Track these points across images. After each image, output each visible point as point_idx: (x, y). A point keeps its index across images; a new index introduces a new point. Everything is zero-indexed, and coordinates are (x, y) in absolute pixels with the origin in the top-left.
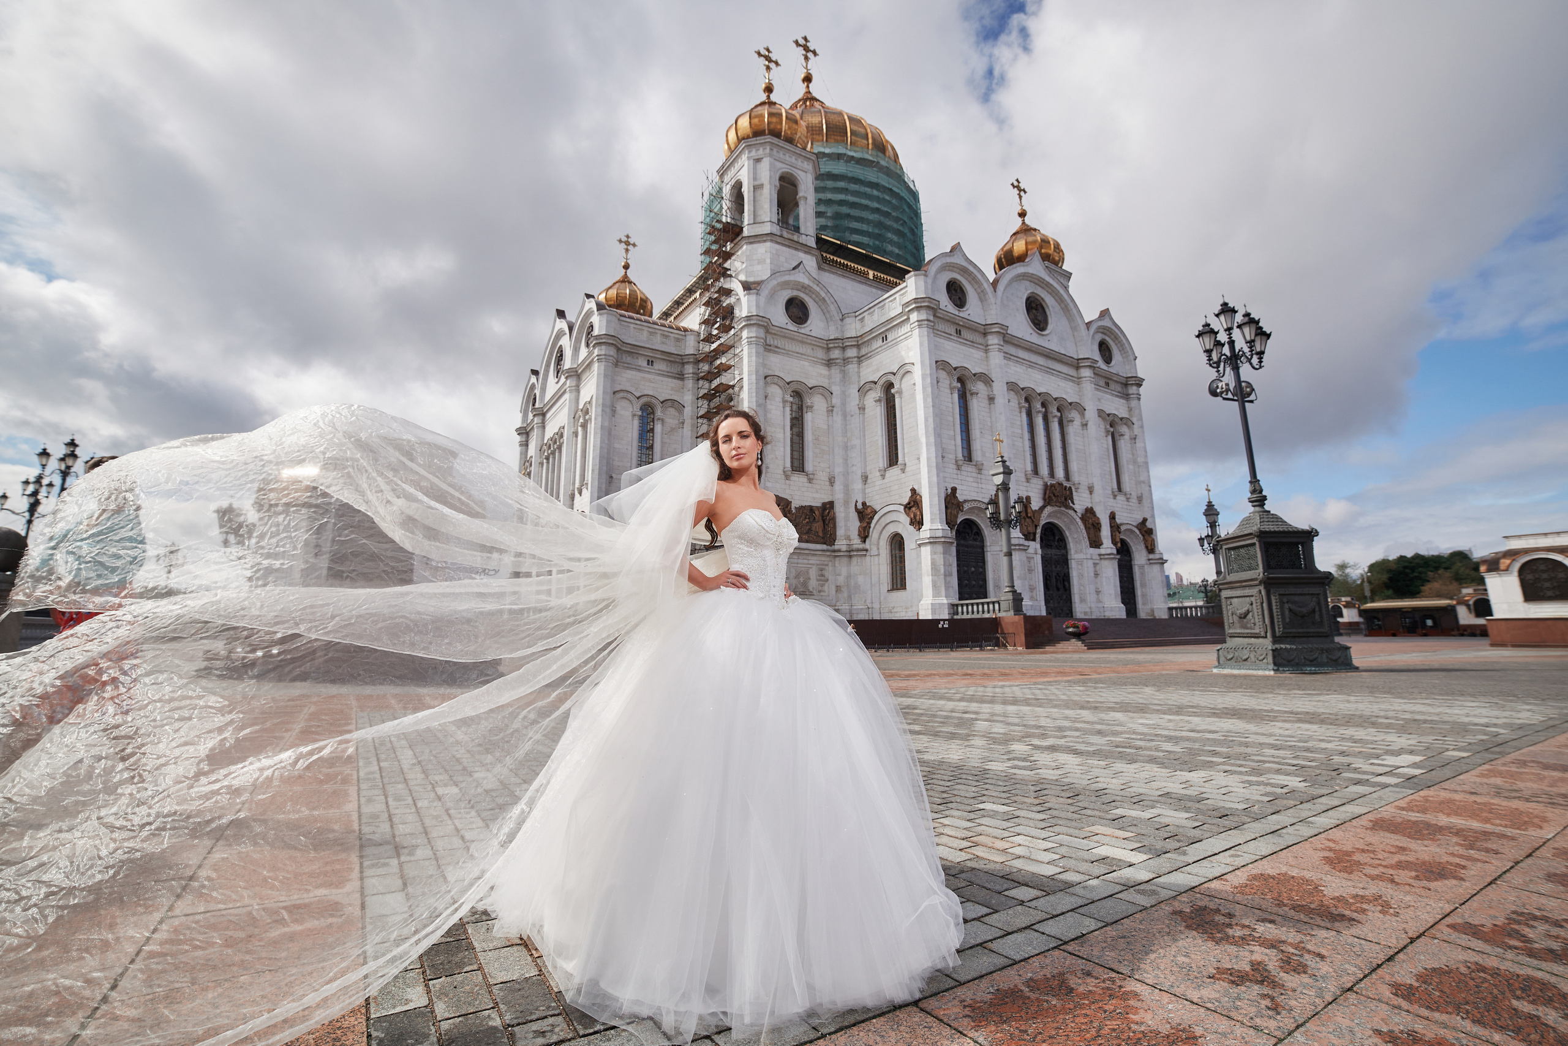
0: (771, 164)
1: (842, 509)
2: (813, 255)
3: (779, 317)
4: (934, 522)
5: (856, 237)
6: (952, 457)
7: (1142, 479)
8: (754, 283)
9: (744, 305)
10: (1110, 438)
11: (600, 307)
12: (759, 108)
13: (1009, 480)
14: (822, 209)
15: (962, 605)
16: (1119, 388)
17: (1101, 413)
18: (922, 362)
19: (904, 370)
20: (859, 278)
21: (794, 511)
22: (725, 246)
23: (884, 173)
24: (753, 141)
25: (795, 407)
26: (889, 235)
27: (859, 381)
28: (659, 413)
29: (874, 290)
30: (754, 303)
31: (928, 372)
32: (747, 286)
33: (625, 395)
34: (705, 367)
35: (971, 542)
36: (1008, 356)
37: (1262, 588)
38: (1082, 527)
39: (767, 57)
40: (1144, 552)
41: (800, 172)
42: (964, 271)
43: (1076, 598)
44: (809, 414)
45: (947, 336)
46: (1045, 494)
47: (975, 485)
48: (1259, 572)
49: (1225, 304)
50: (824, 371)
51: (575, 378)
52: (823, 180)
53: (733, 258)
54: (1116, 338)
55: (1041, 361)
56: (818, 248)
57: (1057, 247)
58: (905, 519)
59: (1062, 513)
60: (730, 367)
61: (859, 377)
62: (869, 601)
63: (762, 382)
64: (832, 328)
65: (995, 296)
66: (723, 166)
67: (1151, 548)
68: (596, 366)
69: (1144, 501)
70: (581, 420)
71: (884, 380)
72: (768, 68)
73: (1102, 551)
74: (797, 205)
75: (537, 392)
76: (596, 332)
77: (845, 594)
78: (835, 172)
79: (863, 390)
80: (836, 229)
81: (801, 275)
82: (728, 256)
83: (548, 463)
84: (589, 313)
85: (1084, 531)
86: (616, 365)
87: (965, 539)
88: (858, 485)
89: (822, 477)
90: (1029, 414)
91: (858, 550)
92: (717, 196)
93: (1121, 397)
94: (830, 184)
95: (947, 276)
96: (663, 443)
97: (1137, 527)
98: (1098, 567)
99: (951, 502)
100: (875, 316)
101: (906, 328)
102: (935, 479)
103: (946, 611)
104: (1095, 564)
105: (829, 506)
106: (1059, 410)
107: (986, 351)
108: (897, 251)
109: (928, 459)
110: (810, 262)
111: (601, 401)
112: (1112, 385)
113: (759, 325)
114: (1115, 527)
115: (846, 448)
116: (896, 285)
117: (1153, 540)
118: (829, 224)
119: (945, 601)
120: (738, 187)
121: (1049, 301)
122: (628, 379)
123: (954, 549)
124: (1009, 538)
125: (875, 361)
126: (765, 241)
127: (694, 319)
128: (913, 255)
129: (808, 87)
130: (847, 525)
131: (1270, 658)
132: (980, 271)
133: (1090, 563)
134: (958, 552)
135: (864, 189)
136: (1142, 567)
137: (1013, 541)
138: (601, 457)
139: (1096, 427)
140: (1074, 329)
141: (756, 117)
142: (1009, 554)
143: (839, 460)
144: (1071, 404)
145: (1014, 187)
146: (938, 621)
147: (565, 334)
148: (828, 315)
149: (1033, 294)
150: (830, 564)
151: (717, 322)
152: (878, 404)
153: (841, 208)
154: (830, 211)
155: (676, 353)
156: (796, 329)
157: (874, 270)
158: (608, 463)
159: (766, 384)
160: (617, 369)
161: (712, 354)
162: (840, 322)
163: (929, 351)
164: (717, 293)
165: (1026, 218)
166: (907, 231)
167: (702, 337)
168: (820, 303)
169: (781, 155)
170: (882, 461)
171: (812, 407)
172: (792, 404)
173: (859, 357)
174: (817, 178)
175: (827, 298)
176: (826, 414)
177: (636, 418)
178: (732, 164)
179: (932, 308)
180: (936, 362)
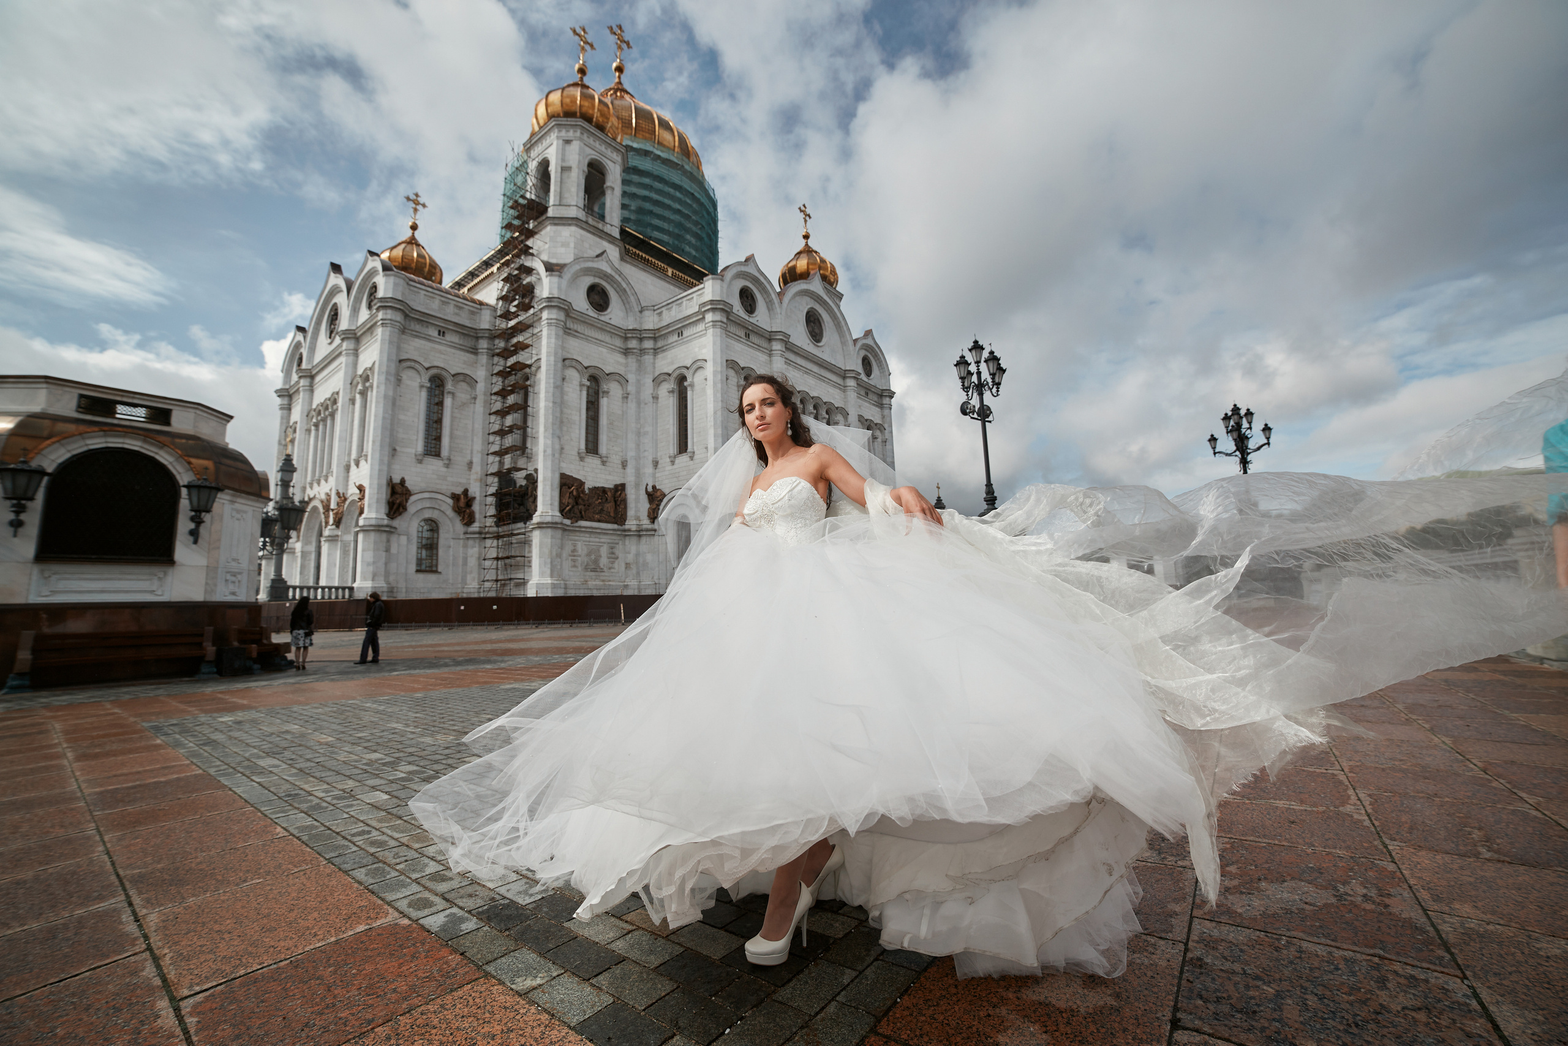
0: (580, 148)
1: (633, 491)
2: (617, 246)
3: (581, 303)
5: (656, 234)
8: (557, 265)
9: (545, 286)
11: (386, 268)
12: (571, 89)
14: (627, 201)
16: (875, 398)
17: (861, 418)
18: (714, 360)
19: (698, 365)
20: (659, 275)
21: (587, 491)
22: (528, 223)
23: (687, 177)
24: (564, 121)
25: (592, 392)
26: (688, 237)
27: (654, 372)
28: (449, 386)
29: (672, 287)
30: (556, 285)
31: (719, 369)
32: (550, 268)
33: (413, 364)
34: (501, 344)
36: (788, 362)
39: (583, 37)
41: (608, 162)
42: (755, 280)
44: (605, 399)
45: (737, 338)
50: (620, 358)
51: (352, 341)
52: (630, 173)
53: (537, 236)
54: (876, 356)
55: (815, 369)
56: (622, 240)
57: (833, 270)
60: (527, 346)
61: (654, 368)
62: (656, 577)
63: (560, 365)
64: (631, 319)
65: (781, 307)
66: (529, 141)
68: (379, 331)
70: (360, 387)
71: (678, 372)
72: (583, 50)
74: (603, 193)
75: (304, 351)
76: (380, 294)
77: (634, 571)
78: (641, 167)
79: (657, 381)
80: (638, 222)
81: (605, 264)
82: (531, 234)
83: (317, 430)
84: (373, 273)
86: (403, 332)
88: (649, 470)
89: (615, 460)
91: (647, 530)
92: (522, 170)
93: (877, 406)
94: (635, 178)
95: (741, 283)
96: (453, 418)
100: (672, 313)
101: (701, 327)
105: (620, 488)
106: (827, 413)
107: (770, 355)
108: (694, 253)
110: (614, 252)
111: (384, 369)
112: (871, 396)
113: (559, 308)
115: (639, 434)
116: (693, 285)
118: (633, 217)
120: (544, 165)
121: (825, 316)
122: (415, 348)
125: (670, 354)
126: (570, 225)
127: (491, 293)
128: (709, 259)
129: (620, 77)
130: (637, 506)
132: (768, 281)
135: (668, 189)
138: (384, 428)
140: (844, 344)
141: (568, 96)
143: (632, 445)
144: (837, 408)
145: (801, 211)
147: (341, 291)
148: (628, 306)
149: (812, 308)
150: (621, 542)
151: (515, 299)
152: (671, 395)
153: (644, 203)
154: (634, 205)
155: (470, 325)
156: (596, 316)
157: (673, 268)
158: (392, 435)
159: (565, 367)
160: (404, 336)
161: (509, 331)
162: (638, 314)
163: (722, 351)
164: (516, 269)
165: (809, 241)
166: (704, 236)
167: (499, 313)
168: (621, 293)
169: (591, 141)
170: (673, 448)
171: (608, 392)
172: (588, 387)
173: (655, 349)
174: (624, 171)
175: (627, 290)
176: (621, 400)
177: (424, 389)
178: (540, 141)
179: (726, 311)
180: (727, 361)
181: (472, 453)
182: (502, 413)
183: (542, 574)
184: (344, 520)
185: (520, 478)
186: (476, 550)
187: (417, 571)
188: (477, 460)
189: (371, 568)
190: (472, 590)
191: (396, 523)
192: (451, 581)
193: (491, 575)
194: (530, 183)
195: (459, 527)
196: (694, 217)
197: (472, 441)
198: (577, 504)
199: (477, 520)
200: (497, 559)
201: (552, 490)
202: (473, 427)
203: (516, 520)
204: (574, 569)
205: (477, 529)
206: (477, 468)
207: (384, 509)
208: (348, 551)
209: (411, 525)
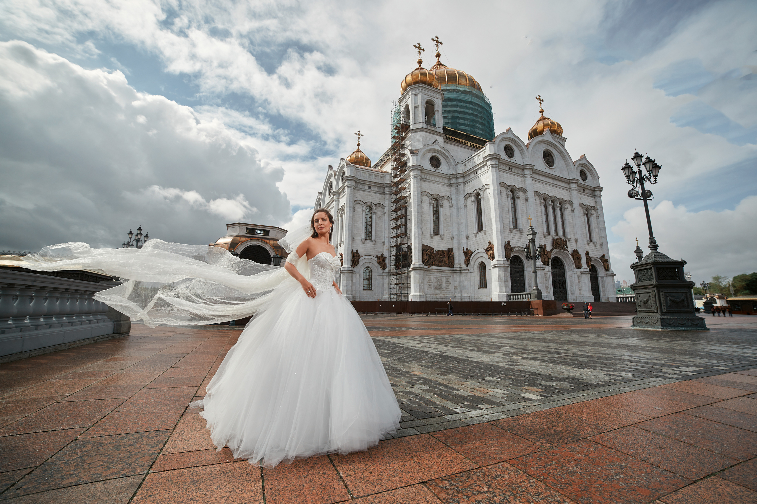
0: (422, 96)
1: (457, 251)
2: (442, 136)
3: (427, 165)
4: (499, 257)
5: (462, 127)
6: (508, 227)
7: (602, 235)
8: (416, 150)
9: (411, 161)
10: (586, 216)
11: (347, 165)
12: (416, 71)
13: (535, 237)
14: (446, 115)
15: (513, 295)
16: (590, 192)
17: (581, 205)
18: (493, 184)
19: (485, 188)
20: (463, 146)
21: (435, 252)
22: (402, 134)
23: (474, 97)
24: (413, 86)
25: (435, 206)
26: (478, 125)
27: (464, 193)
28: (374, 210)
29: (471, 151)
30: (416, 159)
31: (496, 188)
32: (412, 152)
33: (359, 202)
34: (394, 189)
35: (517, 266)
36: (534, 179)
37: (655, 289)
38: (572, 259)
39: (419, 48)
40: (604, 271)
41: (435, 99)
42: (513, 140)
43: (569, 292)
44: (441, 208)
45: (505, 171)
46: (553, 243)
47: (519, 240)
48: (654, 282)
49: (637, 153)
50: (448, 189)
51: (337, 195)
52: (446, 102)
53: (406, 139)
54: (589, 169)
55: (551, 181)
56: (445, 133)
57: (559, 126)
58: (486, 256)
59: (561, 252)
60: (405, 188)
61: (464, 191)
62: (469, 293)
63: (419, 195)
64: (451, 169)
65: (528, 152)
66: (400, 99)
67: (607, 268)
68: (346, 190)
69: (604, 246)
70: (340, 214)
71: (475, 192)
72: (420, 53)
73: (582, 270)
74: (434, 114)
75: (321, 201)
76: (346, 175)
77: (459, 290)
78: (452, 97)
79: (466, 197)
80: (452, 124)
81: (437, 146)
82: (403, 139)
84: (343, 167)
85: (573, 261)
86: (355, 189)
87: (514, 265)
88: (464, 240)
89: (448, 237)
90: (545, 206)
91: (465, 270)
92: (398, 112)
93: (591, 197)
94: (449, 103)
95: (505, 143)
96: (376, 223)
97: (600, 258)
98: (580, 278)
99: (508, 248)
100: (471, 163)
101: (485, 168)
102: (500, 237)
103: (505, 298)
104: (578, 276)
105: (451, 250)
106: (560, 204)
107: (524, 177)
108: (481, 132)
109: (497, 228)
110: (441, 140)
111: (348, 205)
112: (587, 191)
113: (418, 169)
114: (588, 259)
115: (459, 224)
116: (481, 148)
117: (608, 265)
118: (449, 122)
119: (505, 293)
120: (407, 107)
121: (555, 152)
122: (360, 195)
123: (509, 269)
124: (535, 264)
125: (471, 184)
126: (420, 131)
127: (389, 168)
128: (489, 134)
129: (438, 59)
130: (459, 259)
131: (659, 323)
132: (520, 140)
133: (576, 276)
134: (511, 271)
135: (465, 105)
136: (602, 278)
137: (537, 266)
138: (349, 229)
139: (579, 212)
140: (567, 165)
141: (414, 75)
142: (535, 272)
143: (455, 229)
144: (566, 201)
145: (538, 99)
146: (501, 302)
147: (333, 176)
148: (449, 164)
149: (547, 149)
150: (452, 276)
151: (399, 169)
152: (473, 203)
153: (455, 114)
154: (450, 116)
155: (381, 183)
156: (435, 171)
157: (470, 141)
158: (352, 232)
159: (422, 196)
160: (355, 191)
161: (397, 183)
162: (455, 166)
163: (497, 179)
164: (399, 155)
165: (543, 113)
166: (486, 123)
167: (392, 175)
168: (446, 158)
169: (426, 92)
170: (475, 229)
171: (443, 205)
172: (433, 204)
173: (464, 182)
174: (443, 101)
175: (449, 156)
176: (449, 208)
177: (364, 212)
178: (404, 97)
179: (498, 158)
180: (500, 183)
181: (384, 238)
182: (396, 219)
183: (415, 291)
185: (404, 247)
186: (387, 280)
187: (364, 289)
188: (387, 240)
189: (346, 288)
190: (386, 298)
191: (355, 269)
192: (377, 294)
193: (394, 292)
194: (402, 117)
195: (380, 270)
196: (480, 115)
197: (384, 232)
198: (430, 258)
199: (387, 267)
200: (396, 284)
201: (418, 253)
202: (384, 226)
203: (404, 267)
204: (430, 289)
205: (388, 271)
206: (387, 244)
207: (350, 263)
209: (360, 269)
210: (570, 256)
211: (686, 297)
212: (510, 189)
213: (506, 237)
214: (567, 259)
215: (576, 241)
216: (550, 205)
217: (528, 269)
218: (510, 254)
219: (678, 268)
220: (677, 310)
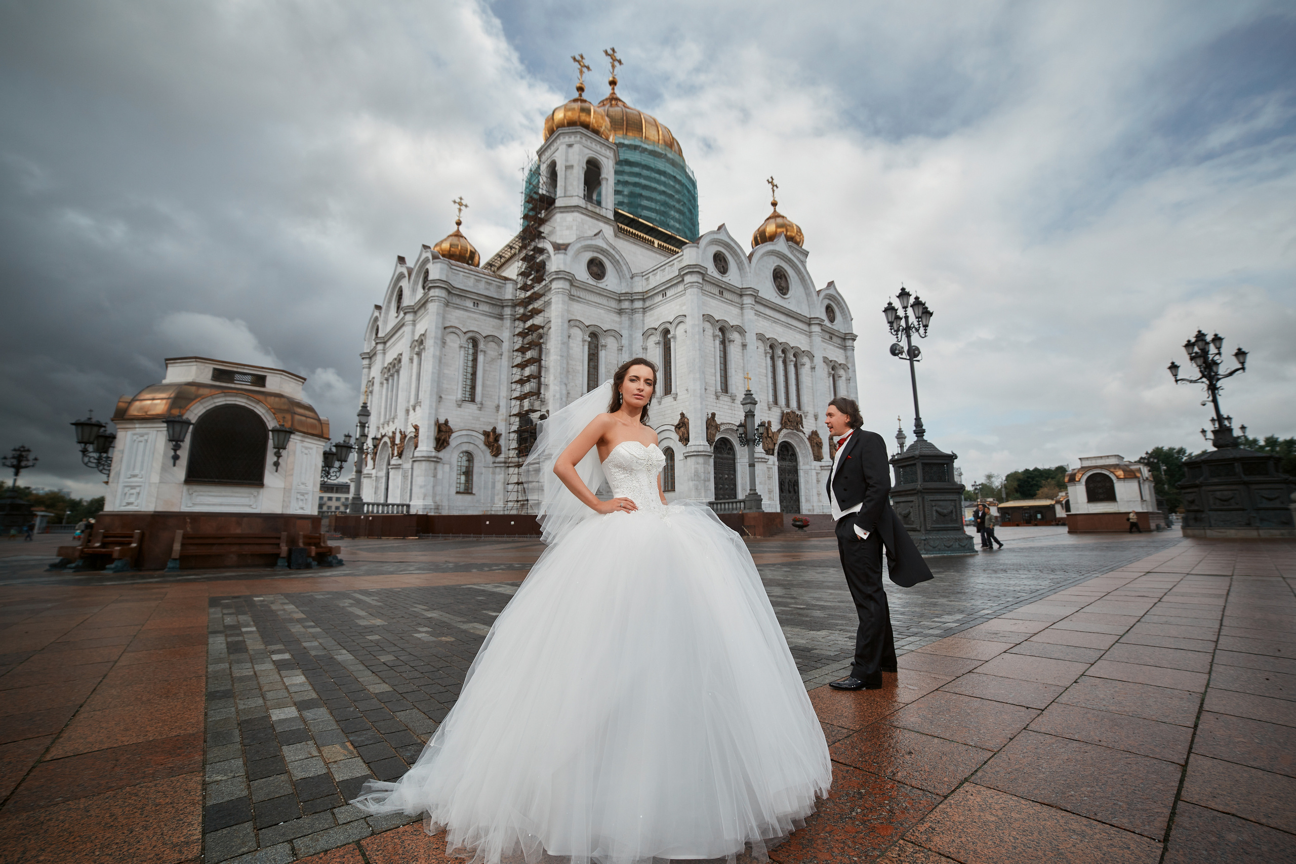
0: (580, 150)
2: (611, 225)
3: (582, 274)
4: (698, 439)
5: (646, 213)
6: (713, 389)
8: (563, 245)
9: (555, 263)
10: (831, 378)
11: (435, 257)
12: (573, 104)
13: (755, 409)
14: (620, 188)
15: (717, 504)
16: (839, 341)
17: (826, 360)
18: (693, 315)
19: (679, 320)
20: (647, 246)
22: (540, 213)
23: (671, 164)
24: (566, 130)
25: (593, 346)
26: (672, 213)
27: (643, 328)
28: (481, 346)
29: (658, 256)
30: (562, 261)
31: (697, 323)
32: (558, 248)
33: (454, 330)
34: (521, 310)
35: (725, 456)
36: (758, 314)
38: (809, 445)
39: (581, 62)
41: (603, 159)
42: (727, 246)
43: (803, 499)
44: (603, 352)
45: (712, 295)
46: (782, 419)
47: (730, 411)
49: (903, 289)
50: (616, 318)
51: (412, 314)
52: (621, 165)
53: (548, 223)
54: (838, 304)
55: (783, 318)
56: (615, 220)
57: (799, 231)
58: (675, 436)
59: (793, 434)
60: (541, 311)
61: (644, 324)
63: (566, 325)
64: (624, 284)
65: (750, 267)
66: (541, 149)
68: (430, 305)
70: (417, 349)
71: (662, 327)
72: (581, 72)
74: (600, 184)
75: (380, 323)
76: (431, 277)
78: (631, 159)
79: (646, 335)
80: (631, 206)
81: (601, 241)
82: (542, 222)
83: (388, 383)
84: (426, 261)
85: (810, 449)
86: (447, 305)
87: (720, 452)
90: (772, 358)
92: (535, 173)
93: (840, 348)
94: (627, 169)
95: (715, 249)
96: (484, 371)
98: (819, 476)
99: (711, 423)
100: (658, 277)
101: (681, 287)
102: (699, 406)
104: (817, 474)
106: (795, 356)
107: (742, 309)
108: (677, 225)
109: (694, 390)
110: (608, 231)
111: (433, 334)
112: (835, 339)
113: (565, 279)
116: (676, 253)
118: (626, 201)
120: (553, 166)
121: (790, 272)
122: (456, 317)
123: (712, 461)
124: (753, 452)
125: (656, 312)
126: (573, 212)
127: (513, 271)
128: (690, 230)
129: (613, 89)
132: (739, 246)
133: (814, 473)
134: (715, 463)
135: (654, 175)
138: (434, 380)
139: (822, 371)
141: (570, 111)
142: (752, 465)
144: (803, 352)
145: (769, 182)
147: (405, 277)
148: (621, 274)
149: (778, 266)
151: (532, 274)
152: (658, 346)
153: (634, 188)
154: (625, 191)
155: (497, 297)
156: (594, 284)
157: (659, 240)
158: (438, 386)
159: (570, 327)
160: (447, 309)
161: (527, 300)
162: (630, 280)
163: (699, 307)
164: (532, 250)
165: (777, 207)
166: (686, 210)
167: (519, 286)
168: (615, 264)
169: (589, 143)
171: (606, 346)
172: (589, 343)
173: (644, 309)
174: (617, 164)
175: (620, 261)
176: (616, 352)
177: (463, 349)
178: (549, 146)
179: (702, 273)
180: (703, 315)
181: (499, 398)
182: (522, 366)
184: (404, 453)
185: (535, 417)
186: (502, 476)
188: (503, 403)
189: (423, 490)
190: (499, 509)
191: (441, 455)
192: (482, 501)
193: (513, 497)
195: (489, 458)
197: (499, 389)
199: (503, 452)
200: (518, 483)
202: (500, 377)
205: (503, 460)
206: (503, 411)
207: (433, 444)
208: (407, 476)
209: (452, 456)
210: (806, 440)
211: (955, 506)
212: (718, 326)
213: (708, 407)
214: (801, 445)
215: (816, 417)
216: (780, 357)
217: (742, 460)
218: (714, 435)
219: (947, 464)
220: (943, 526)
